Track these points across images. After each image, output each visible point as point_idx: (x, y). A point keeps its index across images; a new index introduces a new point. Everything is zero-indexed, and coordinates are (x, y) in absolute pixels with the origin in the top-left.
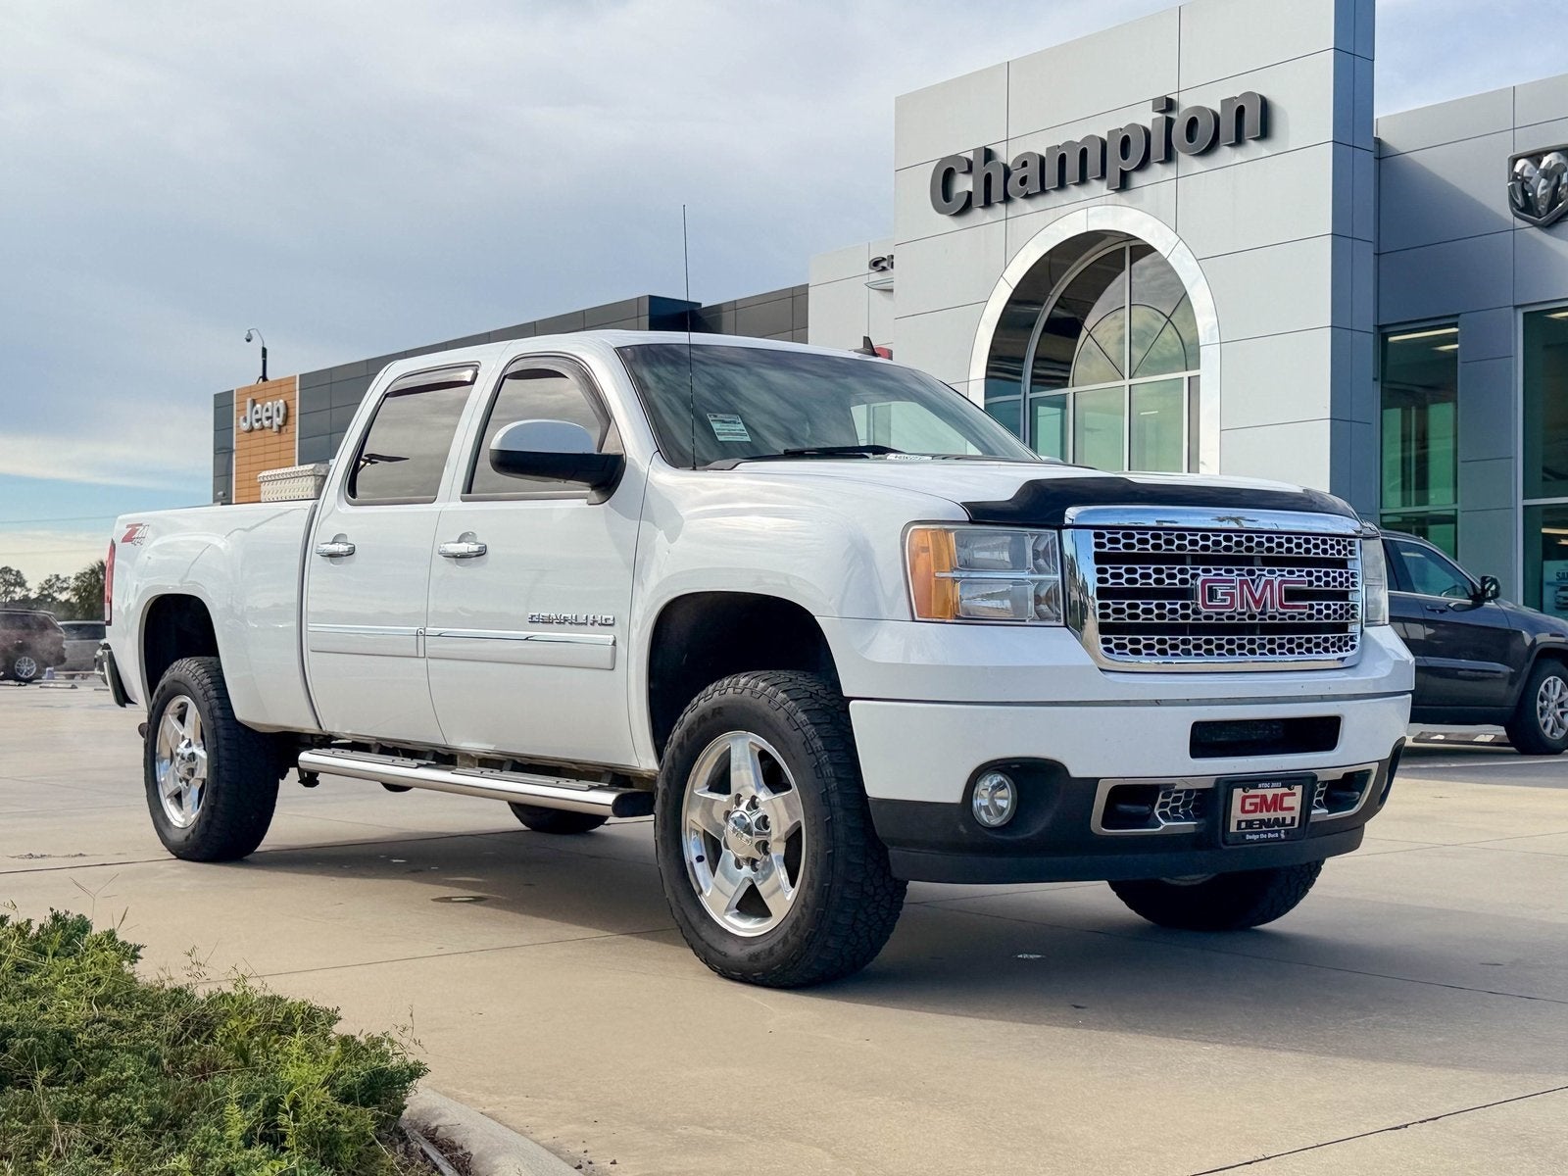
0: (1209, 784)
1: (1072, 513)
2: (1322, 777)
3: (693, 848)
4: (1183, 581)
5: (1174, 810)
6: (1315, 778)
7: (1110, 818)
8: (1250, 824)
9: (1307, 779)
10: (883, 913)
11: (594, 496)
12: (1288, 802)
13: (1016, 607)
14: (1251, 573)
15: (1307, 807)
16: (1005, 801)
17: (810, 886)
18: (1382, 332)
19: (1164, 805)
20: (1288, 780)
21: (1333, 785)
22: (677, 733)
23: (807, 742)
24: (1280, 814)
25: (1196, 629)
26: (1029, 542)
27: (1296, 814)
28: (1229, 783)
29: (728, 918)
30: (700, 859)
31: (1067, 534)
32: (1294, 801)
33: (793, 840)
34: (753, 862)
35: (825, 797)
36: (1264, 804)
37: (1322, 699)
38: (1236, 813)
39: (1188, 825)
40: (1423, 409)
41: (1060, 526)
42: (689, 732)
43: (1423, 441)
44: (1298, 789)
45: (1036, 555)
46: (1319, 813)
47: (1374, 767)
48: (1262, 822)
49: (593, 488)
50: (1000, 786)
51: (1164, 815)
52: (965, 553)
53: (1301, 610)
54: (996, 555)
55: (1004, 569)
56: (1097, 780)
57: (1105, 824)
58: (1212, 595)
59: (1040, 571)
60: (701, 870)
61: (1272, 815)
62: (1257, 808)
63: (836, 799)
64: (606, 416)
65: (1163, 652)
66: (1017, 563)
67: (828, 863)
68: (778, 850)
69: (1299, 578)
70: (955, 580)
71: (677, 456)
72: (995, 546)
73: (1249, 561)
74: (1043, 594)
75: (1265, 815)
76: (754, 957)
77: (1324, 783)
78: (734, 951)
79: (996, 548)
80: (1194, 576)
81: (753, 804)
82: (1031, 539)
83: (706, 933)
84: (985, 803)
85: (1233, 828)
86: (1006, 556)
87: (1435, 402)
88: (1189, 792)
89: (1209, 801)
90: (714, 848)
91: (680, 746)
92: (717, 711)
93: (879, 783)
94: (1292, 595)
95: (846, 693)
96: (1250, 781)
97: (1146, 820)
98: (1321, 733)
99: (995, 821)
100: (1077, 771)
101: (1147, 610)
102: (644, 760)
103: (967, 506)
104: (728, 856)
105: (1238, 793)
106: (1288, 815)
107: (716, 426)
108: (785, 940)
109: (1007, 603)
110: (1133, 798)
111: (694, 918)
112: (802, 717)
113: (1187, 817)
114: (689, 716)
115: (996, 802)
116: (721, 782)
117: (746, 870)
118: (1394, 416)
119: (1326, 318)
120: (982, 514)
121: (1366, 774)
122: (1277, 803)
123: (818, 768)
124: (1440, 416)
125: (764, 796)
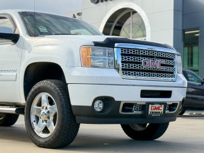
0: (144, 103)
1: (116, 45)
2: (168, 103)
3: (33, 119)
4: (140, 60)
5: (137, 109)
6: (166, 103)
7: (124, 110)
8: (153, 112)
9: (165, 104)
10: (75, 131)
11: (13, 43)
12: (161, 108)
13: (104, 65)
14: (154, 59)
15: (165, 110)
16: (101, 106)
17: (59, 125)
18: (184, 31)
19: (135, 108)
20: (161, 103)
21: (170, 105)
22: (30, 94)
23: (58, 94)
24: (159, 111)
25: (142, 71)
26: (107, 51)
27: (162, 111)
28: (149, 103)
29: (40, 134)
30: (34, 121)
31: (115, 49)
32: (162, 108)
33: (55, 116)
34: (46, 121)
35: (62, 105)
36: (156, 108)
37: (168, 87)
38: (150, 110)
39: (140, 112)
40: (192, 48)
41: (114, 47)
42: (33, 93)
43: (192, 54)
44: (163, 106)
45: (109, 54)
46: (167, 112)
47: (179, 103)
48: (155, 112)
49: (12, 41)
50: (100, 103)
51: (135, 110)
52: (94, 53)
53: (164, 68)
54: (100, 53)
55: (102, 56)
56: (121, 102)
57: (122, 111)
58: (145, 63)
59: (109, 57)
60: (35, 124)
61: (157, 111)
62: (154, 109)
63: (64, 106)
64: (16, 27)
65: (135, 75)
66: (104, 55)
67: (62, 120)
68: (52, 118)
69: (164, 62)
70: (91, 58)
71: (31, 34)
72: (100, 51)
73: (153, 57)
74: (110, 62)
75: (156, 111)
76: (46, 142)
77: (168, 105)
78: (42, 141)
79: (100, 52)
80: (142, 59)
81: (46, 108)
82: (108, 50)
83: (35, 137)
84: (97, 106)
85: (149, 113)
86: (102, 53)
87: (194, 46)
88: (140, 105)
89: (144, 107)
90: (37, 118)
91: (31, 96)
92: (39, 88)
93: (74, 102)
94: (162, 65)
95: (67, 83)
96: (153, 103)
97: (131, 111)
98: (168, 94)
99: (99, 110)
100: (116, 99)
101: (132, 66)
102: (22, 101)
103: (94, 42)
104: (41, 120)
105: (150, 106)
106: (161, 111)
107: (40, 29)
108: (53, 137)
109: (102, 63)
110: (128, 106)
111: (33, 134)
112: (57, 88)
113: (140, 111)
114: (33, 90)
115: (99, 106)
116: (39, 104)
117: (45, 123)
118: (186, 49)
119: (172, 27)
120: (97, 44)
121: (177, 104)
122: (158, 108)
123: (61, 99)
124: (195, 49)
125: (49, 106)
